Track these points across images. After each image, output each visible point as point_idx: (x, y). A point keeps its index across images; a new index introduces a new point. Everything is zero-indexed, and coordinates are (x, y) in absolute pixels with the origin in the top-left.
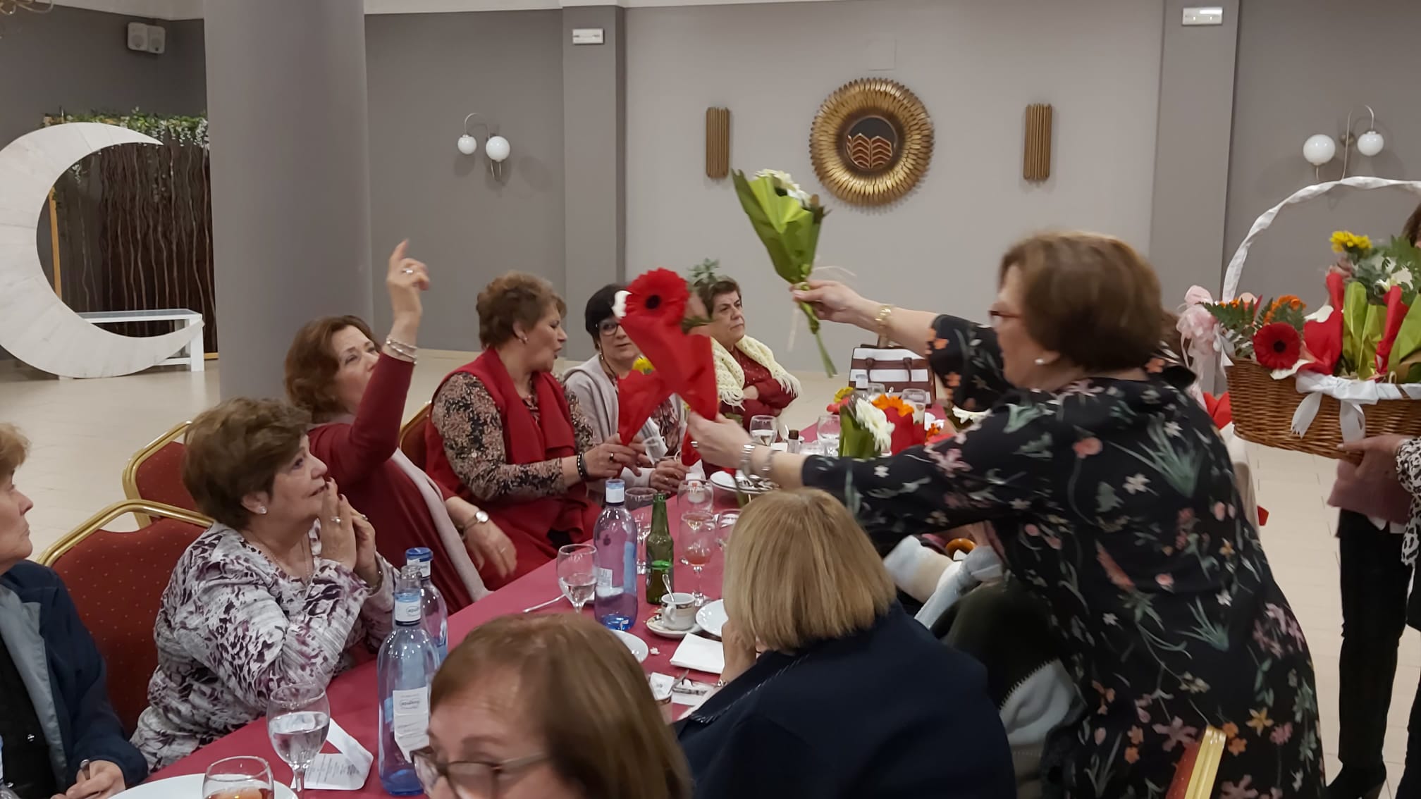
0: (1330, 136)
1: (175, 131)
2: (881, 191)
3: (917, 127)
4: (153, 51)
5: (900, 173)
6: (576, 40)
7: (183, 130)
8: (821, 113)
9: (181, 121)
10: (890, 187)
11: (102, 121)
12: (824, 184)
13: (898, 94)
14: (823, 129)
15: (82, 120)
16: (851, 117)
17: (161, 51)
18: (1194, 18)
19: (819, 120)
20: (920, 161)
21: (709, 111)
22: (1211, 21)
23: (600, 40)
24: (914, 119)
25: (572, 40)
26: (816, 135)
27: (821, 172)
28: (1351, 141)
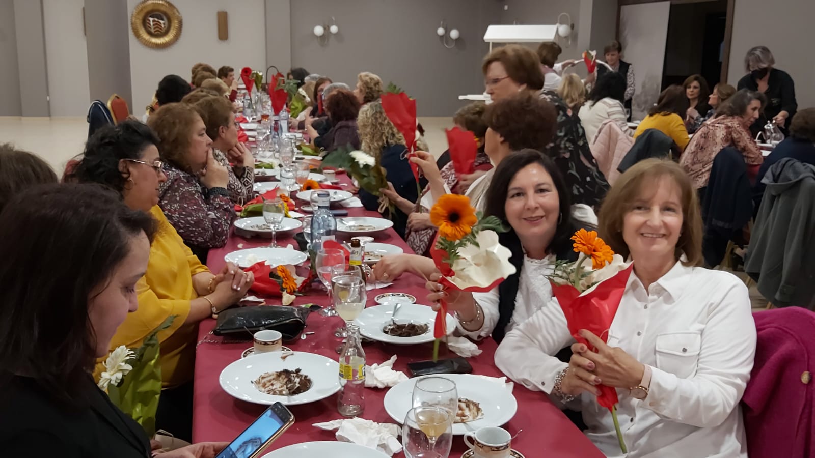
2: (164, 42)
3: (175, 18)
5: (171, 36)
10: (167, 41)
12: (139, 40)
13: (167, 5)
14: (137, 17)
16: (148, 12)
19: (135, 13)
20: (178, 31)
24: (174, 15)
26: (134, 20)
27: (137, 35)
28: (328, 28)
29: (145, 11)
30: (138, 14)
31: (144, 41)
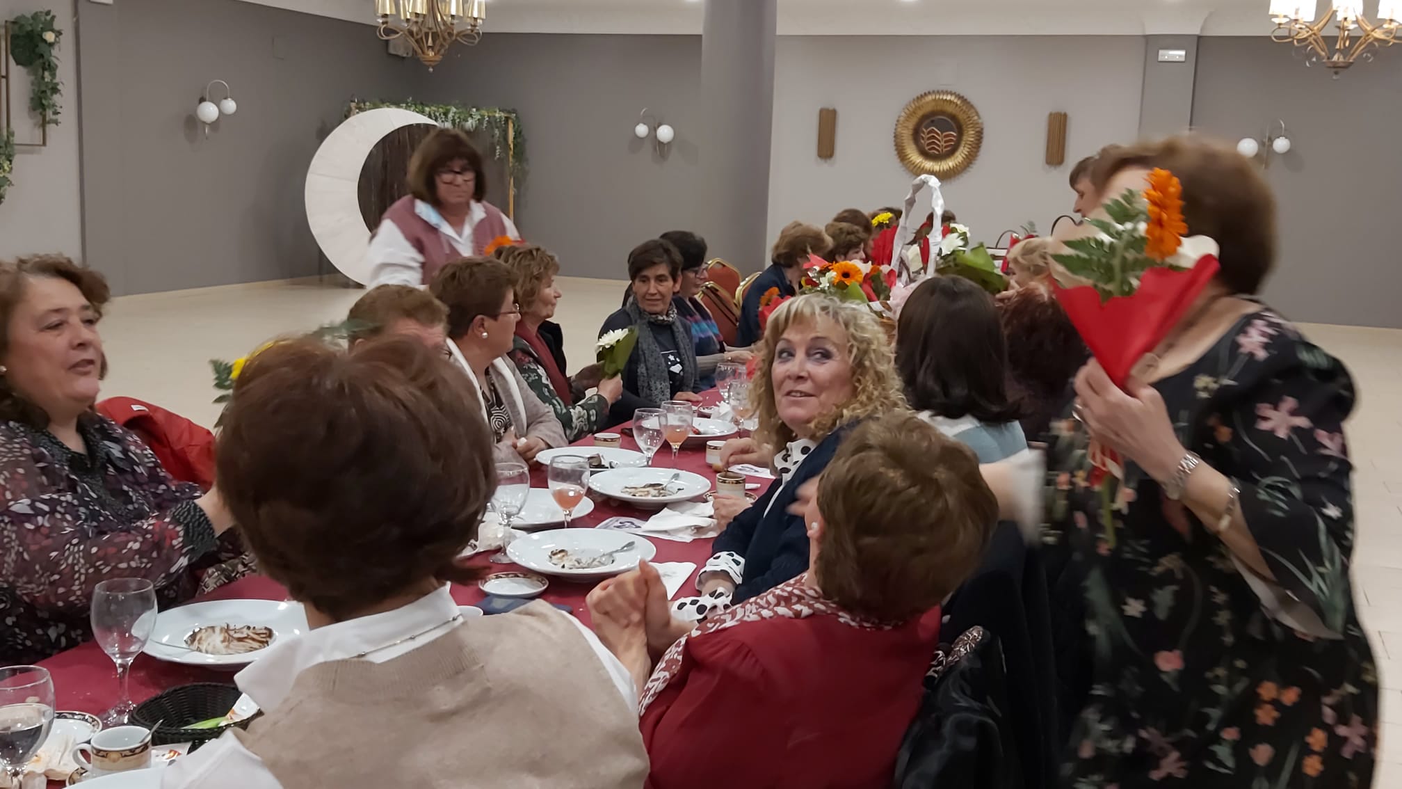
0: (1256, 140)
1: (435, 115)
2: (945, 169)
3: (971, 125)
5: (959, 157)
7: (440, 115)
8: (903, 114)
9: (438, 108)
10: (952, 167)
11: (388, 107)
12: (903, 164)
13: (959, 102)
14: (905, 125)
15: (376, 106)
16: (924, 117)
18: (1166, 57)
19: (902, 119)
20: (973, 149)
21: (821, 111)
22: (1177, 59)
24: (970, 120)
26: (899, 130)
27: (902, 156)
28: (1270, 143)
29: (920, 113)
30: (909, 117)
31: (912, 167)
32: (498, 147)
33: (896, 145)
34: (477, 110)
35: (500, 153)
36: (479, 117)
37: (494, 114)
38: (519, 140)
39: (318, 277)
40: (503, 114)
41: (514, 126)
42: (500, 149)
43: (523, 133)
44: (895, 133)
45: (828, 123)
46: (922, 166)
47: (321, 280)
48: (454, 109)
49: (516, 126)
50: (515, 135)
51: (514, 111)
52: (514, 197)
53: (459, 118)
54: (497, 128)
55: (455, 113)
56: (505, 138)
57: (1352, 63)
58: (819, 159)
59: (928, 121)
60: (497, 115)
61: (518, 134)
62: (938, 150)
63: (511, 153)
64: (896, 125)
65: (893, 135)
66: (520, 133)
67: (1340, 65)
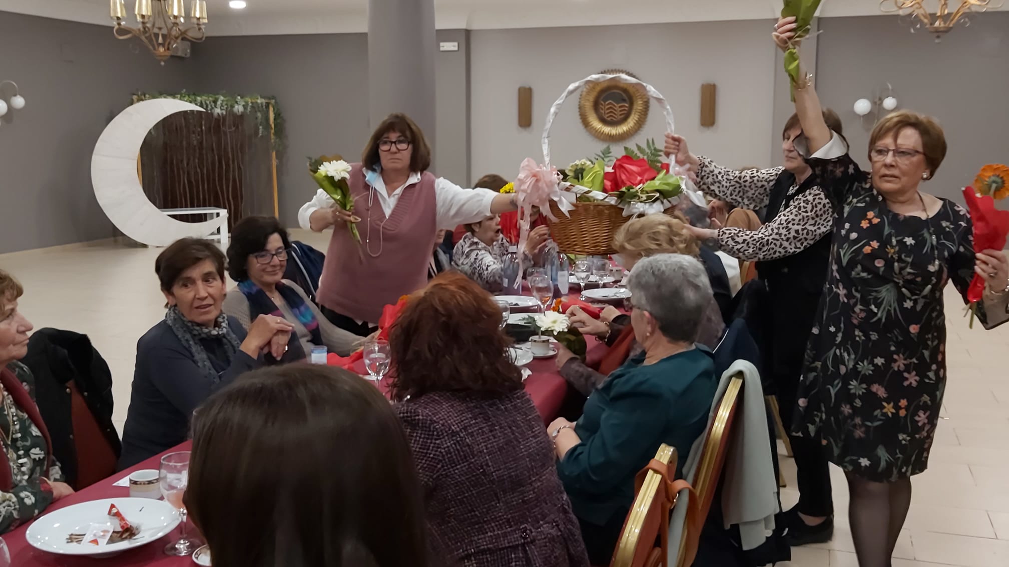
0: (869, 100)
1: (206, 103)
4: (183, 55)
6: (442, 49)
7: (210, 103)
8: (584, 90)
9: (208, 98)
10: (625, 131)
11: (165, 97)
12: (587, 130)
14: (587, 98)
15: (154, 98)
16: (602, 91)
17: (188, 55)
19: (584, 93)
20: (642, 116)
21: (520, 89)
23: (456, 49)
24: (638, 93)
25: (439, 48)
26: (582, 102)
27: (586, 123)
28: (880, 102)
29: (598, 89)
31: (594, 132)
32: (261, 127)
33: (580, 115)
34: (242, 98)
35: (262, 132)
36: (243, 103)
37: (256, 100)
38: (278, 121)
39: (112, 239)
40: (264, 101)
41: (274, 109)
42: (263, 128)
43: (282, 115)
44: (579, 105)
45: (525, 98)
46: (602, 131)
47: (116, 241)
48: (222, 98)
49: (276, 110)
50: (275, 117)
51: (274, 98)
52: (277, 166)
53: (226, 104)
54: (259, 111)
55: (223, 101)
56: (267, 119)
57: (951, 28)
58: (520, 128)
59: (604, 95)
60: (259, 101)
61: (278, 116)
62: (615, 118)
63: (273, 131)
64: (580, 99)
65: (578, 107)
66: (279, 115)
67: (942, 29)
